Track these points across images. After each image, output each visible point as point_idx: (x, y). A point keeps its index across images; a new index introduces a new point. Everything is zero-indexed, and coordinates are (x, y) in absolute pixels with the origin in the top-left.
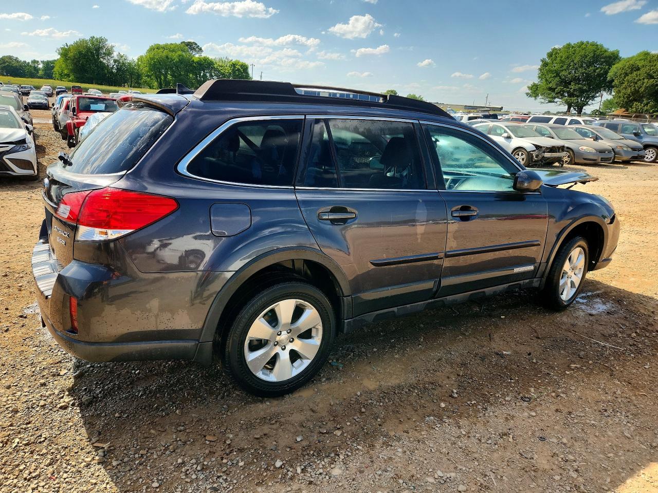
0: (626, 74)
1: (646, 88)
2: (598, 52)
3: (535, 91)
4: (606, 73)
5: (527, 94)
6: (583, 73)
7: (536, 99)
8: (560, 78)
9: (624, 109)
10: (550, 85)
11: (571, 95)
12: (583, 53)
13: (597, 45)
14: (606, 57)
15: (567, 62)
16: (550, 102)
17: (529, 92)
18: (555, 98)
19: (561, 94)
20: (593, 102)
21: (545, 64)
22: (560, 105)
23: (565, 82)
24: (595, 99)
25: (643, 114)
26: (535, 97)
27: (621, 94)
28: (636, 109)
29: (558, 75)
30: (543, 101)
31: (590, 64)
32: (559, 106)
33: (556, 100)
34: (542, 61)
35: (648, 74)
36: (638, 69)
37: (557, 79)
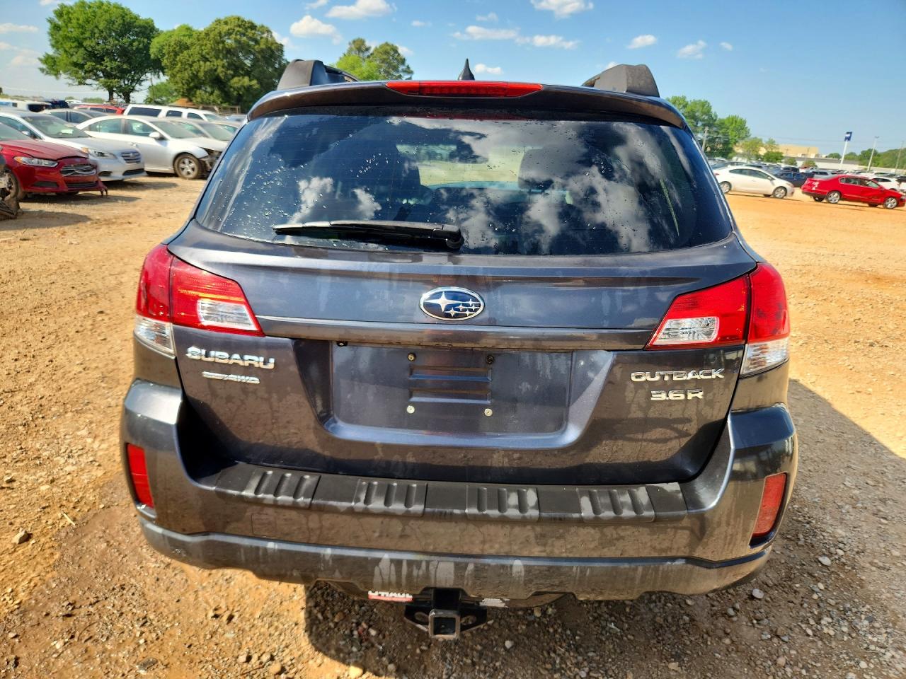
0: (176, 54)
1: (206, 73)
2: (128, 19)
3: (52, 66)
4: (147, 48)
5: (42, 70)
6: (116, 46)
7: (57, 78)
8: (86, 49)
9: (186, 99)
10: (74, 59)
11: (108, 75)
12: (107, 16)
13: (123, 9)
14: (140, 26)
15: (89, 27)
16: (80, 83)
17: (44, 66)
18: (85, 78)
19: (92, 73)
20: (141, 88)
21: (56, 28)
22: (98, 89)
23: (95, 55)
24: (143, 83)
25: (211, 106)
26: (56, 75)
27: (178, 79)
28: (202, 99)
29: (80, 45)
30: (70, 81)
31: (121, 34)
32: (95, 91)
33: (88, 81)
34: (50, 21)
35: (202, 56)
36: (188, 48)
37: (82, 51)
